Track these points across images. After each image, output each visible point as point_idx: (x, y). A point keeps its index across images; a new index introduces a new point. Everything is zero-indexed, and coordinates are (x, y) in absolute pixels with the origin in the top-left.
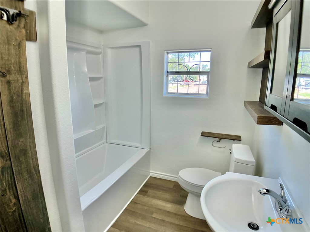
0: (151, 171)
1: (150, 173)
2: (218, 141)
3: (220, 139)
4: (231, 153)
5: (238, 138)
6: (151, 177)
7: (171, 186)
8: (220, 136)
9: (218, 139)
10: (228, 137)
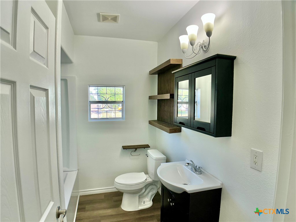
0: (80, 191)
1: (80, 193)
2: (135, 151)
3: (136, 149)
4: (148, 156)
5: (148, 146)
6: (80, 196)
7: (103, 197)
8: (136, 147)
9: (134, 150)
10: (141, 147)
